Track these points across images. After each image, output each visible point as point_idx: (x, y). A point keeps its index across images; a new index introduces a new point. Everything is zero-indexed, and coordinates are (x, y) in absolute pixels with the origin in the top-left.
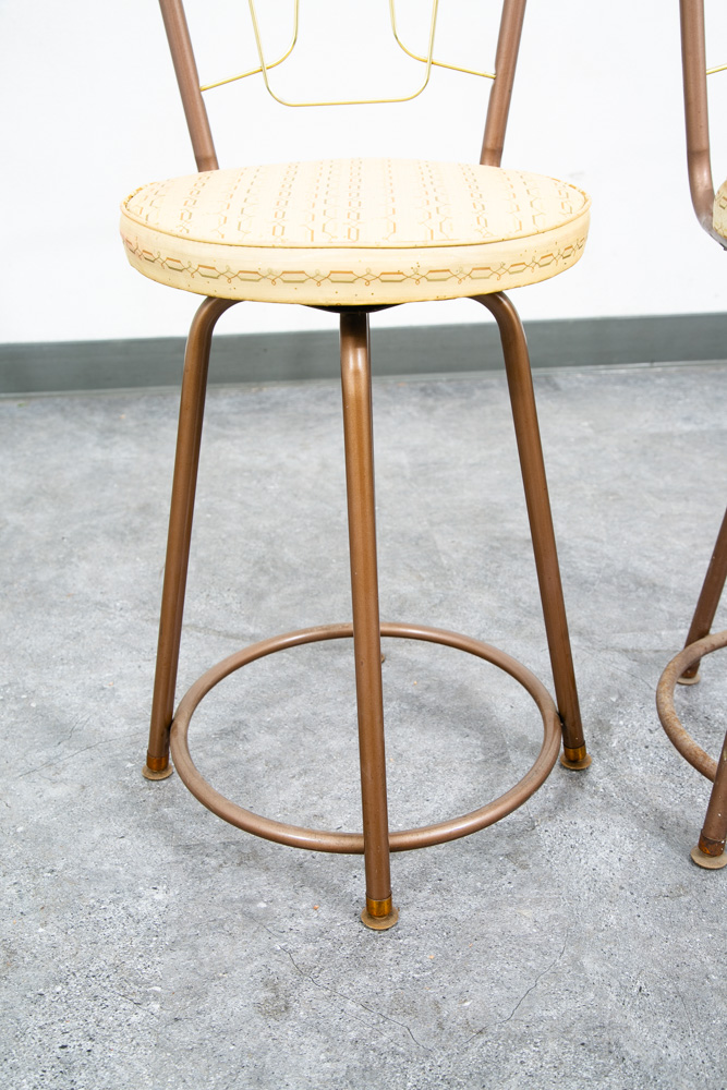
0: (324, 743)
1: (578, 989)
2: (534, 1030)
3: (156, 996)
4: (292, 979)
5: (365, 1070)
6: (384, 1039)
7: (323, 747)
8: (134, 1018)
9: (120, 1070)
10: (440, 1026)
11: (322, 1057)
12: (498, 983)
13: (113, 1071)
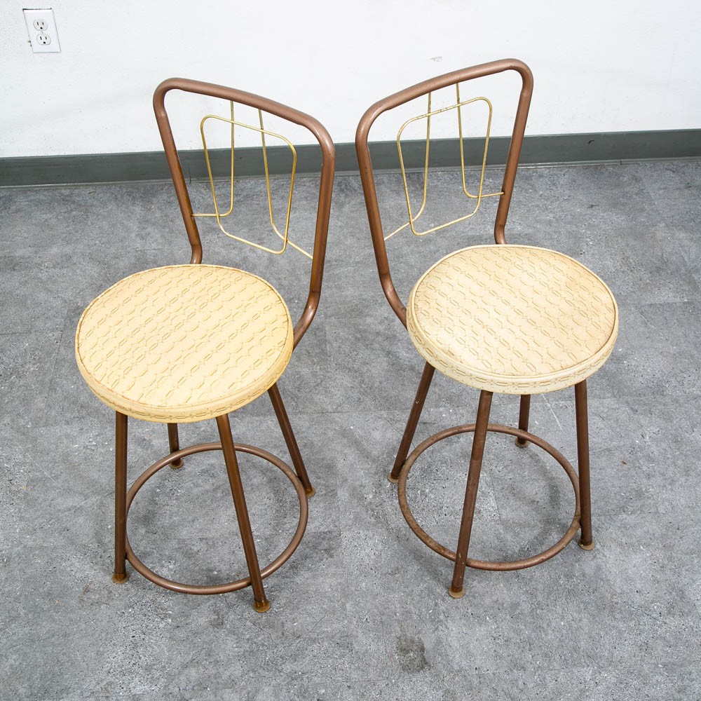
0: (251, 480)
1: (341, 619)
2: (320, 637)
3: (170, 616)
4: (226, 609)
5: (251, 652)
6: (260, 639)
7: (250, 483)
8: (161, 625)
9: (156, 648)
10: (283, 634)
11: (235, 646)
12: (310, 615)
13: (153, 648)
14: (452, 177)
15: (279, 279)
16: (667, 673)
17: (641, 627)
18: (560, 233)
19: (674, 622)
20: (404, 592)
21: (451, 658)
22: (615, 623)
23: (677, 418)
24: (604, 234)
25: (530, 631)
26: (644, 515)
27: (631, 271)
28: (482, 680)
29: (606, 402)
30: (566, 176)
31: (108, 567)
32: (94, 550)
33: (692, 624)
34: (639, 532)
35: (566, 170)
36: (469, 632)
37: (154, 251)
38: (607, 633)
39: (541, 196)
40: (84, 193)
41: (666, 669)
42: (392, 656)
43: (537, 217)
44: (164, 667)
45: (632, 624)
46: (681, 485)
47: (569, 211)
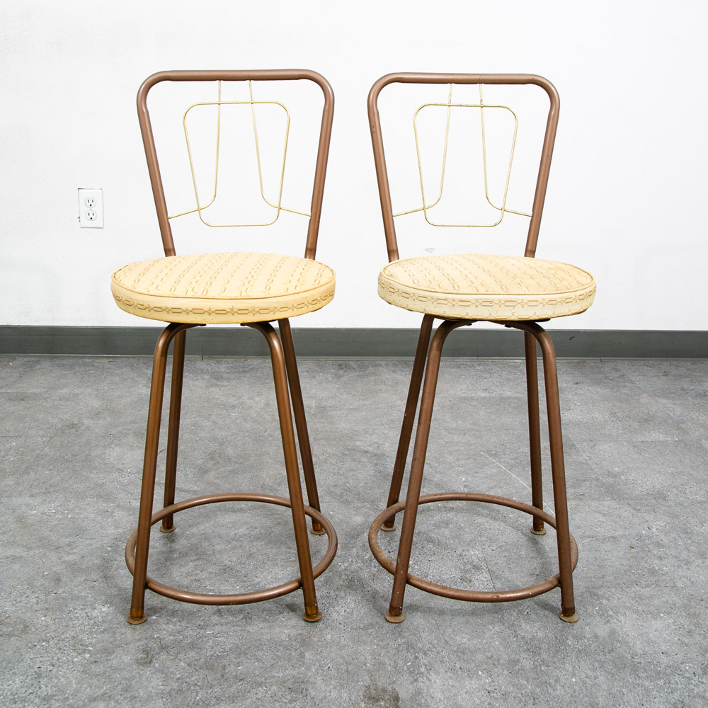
0: (213, 546)
1: (298, 666)
2: (268, 681)
3: (89, 651)
4: (157, 650)
5: (179, 690)
6: (193, 679)
7: (212, 548)
8: (76, 659)
9: (63, 679)
10: (223, 676)
11: (160, 683)
12: (259, 660)
13: (59, 679)
17: (673, 686)
20: (377, 645)
22: (640, 681)
23: (683, 516)
24: (590, 399)
25: (534, 687)
26: (661, 588)
29: (606, 503)
31: (32, 606)
32: (21, 591)
34: (656, 602)
36: (457, 685)
38: (630, 691)
42: (357, 704)
45: (661, 682)
46: (698, 566)
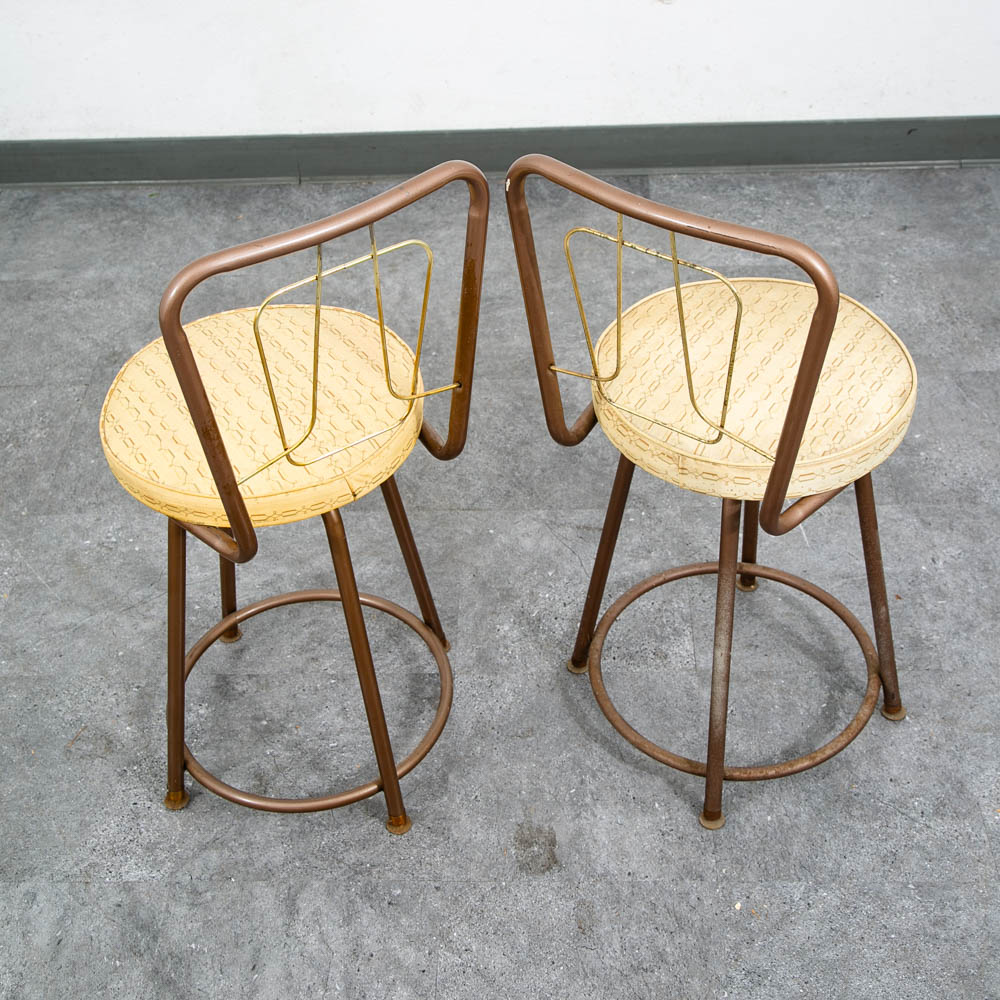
1: (439, 794)
4: (272, 774)
14: (692, 182)
15: (413, 321)
16: (921, 896)
17: (889, 830)
18: (848, 265)
19: (941, 827)
20: (537, 762)
21: (593, 857)
22: (850, 823)
23: (992, 537)
24: (917, 269)
26: (919, 673)
27: (953, 323)
28: (636, 890)
30: (871, 184)
31: (111, 709)
32: (94, 685)
33: (970, 830)
35: (872, 175)
36: (626, 822)
37: (234, 279)
38: (835, 836)
39: (827, 211)
40: (144, 194)
41: (920, 891)
42: (507, 849)
43: (816, 242)
44: (174, 846)
45: (876, 825)
46: (983, 633)
47: (866, 234)
